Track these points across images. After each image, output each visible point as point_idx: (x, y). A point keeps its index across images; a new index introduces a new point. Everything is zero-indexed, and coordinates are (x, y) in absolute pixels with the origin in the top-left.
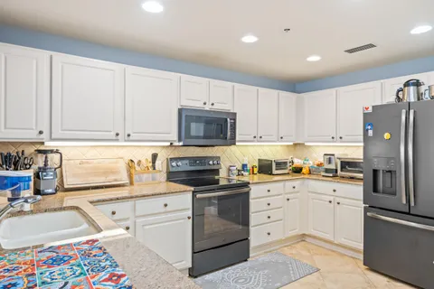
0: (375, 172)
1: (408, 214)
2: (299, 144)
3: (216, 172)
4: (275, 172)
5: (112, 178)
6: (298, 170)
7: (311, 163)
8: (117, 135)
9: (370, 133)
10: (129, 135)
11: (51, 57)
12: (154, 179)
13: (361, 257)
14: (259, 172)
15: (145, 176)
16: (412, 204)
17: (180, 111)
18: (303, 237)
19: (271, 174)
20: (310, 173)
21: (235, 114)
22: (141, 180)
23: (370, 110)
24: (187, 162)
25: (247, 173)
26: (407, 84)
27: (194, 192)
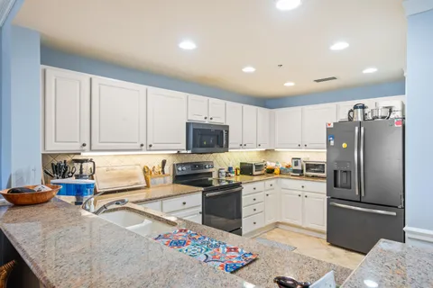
0: (336, 172)
1: (359, 202)
2: (269, 150)
3: (210, 174)
4: (255, 173)
5: (133, 182)
6: (271, 171)
7: (280, 165)
8: (142, 145)
9: (332, 143)
10: (151, 146)
11: (91, 79)
12: (165, 182)
13: (325, 237)
14: (241, 173)
15: (157, 180)
16: (363, 195)
17: (188, 125)
18: (276, 225)
19: (252, 175)
20: (280, 173)
21: (228, 127)
22: (155, 183)
23: (332, 126)
24: (190, 167)
25: (233, 175)
26: (356, 107)
27: (203, 192)
